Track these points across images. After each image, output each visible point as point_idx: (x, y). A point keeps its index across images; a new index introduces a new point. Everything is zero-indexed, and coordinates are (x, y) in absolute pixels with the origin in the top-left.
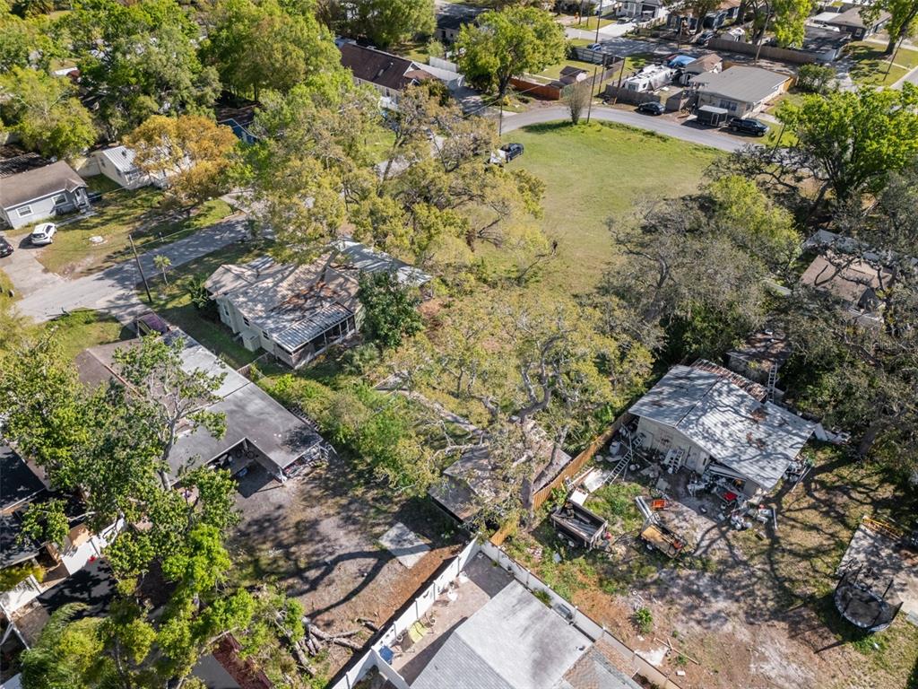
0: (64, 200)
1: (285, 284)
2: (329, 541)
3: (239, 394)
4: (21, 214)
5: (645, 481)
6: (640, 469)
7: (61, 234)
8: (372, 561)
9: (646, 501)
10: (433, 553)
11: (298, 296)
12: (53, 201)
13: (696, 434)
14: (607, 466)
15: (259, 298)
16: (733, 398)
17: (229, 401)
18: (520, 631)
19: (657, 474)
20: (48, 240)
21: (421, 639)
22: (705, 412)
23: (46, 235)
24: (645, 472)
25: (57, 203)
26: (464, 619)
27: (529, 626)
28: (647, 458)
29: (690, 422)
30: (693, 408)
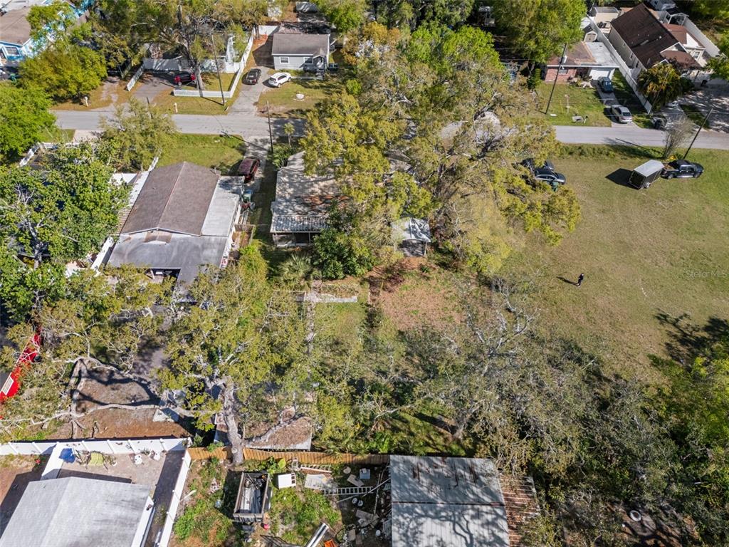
0: (311, 62)
1: (322, 184)
2: (149, 365)
3: (213, 239)
4: (282, 61)
5: (350, 520)
6: (360, 508)
7: (290, 84)
8: (146, 397)
9: (327, 534)
10: (175, 425)
11: (321, 197)
12: (304, 60)
13: (400, 525)
14: (342, 481)
15: (297, 185)
16: (486, 533)
17: (204, 239)
18: (101, 518)
19: (366, 524)
20: (276, 85)
21: (95, 465)
22: (437, 516)
23: (277, 81)
24: (360, 513)
25: (306, 62)
26: (128, 481)
27: (110, 521)
28: (379, 505)
29: (410, 511)
30: (432, 503)
